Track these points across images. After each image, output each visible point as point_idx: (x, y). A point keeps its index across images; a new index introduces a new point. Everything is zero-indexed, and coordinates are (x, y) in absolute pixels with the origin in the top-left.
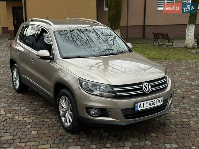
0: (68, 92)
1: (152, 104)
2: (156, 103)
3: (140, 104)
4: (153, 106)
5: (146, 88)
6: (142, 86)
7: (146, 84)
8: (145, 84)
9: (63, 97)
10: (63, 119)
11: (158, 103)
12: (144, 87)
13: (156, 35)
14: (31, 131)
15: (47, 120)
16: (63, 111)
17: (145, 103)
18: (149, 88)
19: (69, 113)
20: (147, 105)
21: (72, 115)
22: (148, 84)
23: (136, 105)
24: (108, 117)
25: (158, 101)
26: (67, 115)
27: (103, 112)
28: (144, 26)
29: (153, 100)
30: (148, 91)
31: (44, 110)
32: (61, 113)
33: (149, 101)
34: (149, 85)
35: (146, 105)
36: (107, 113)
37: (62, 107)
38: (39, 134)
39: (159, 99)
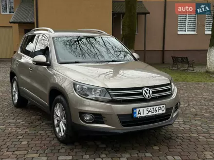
0: (62, 99)
1: (153, 111)
2: (158, 110)
3: (139, 110)
4: (155, 113)
5: (147, 93)
6: (142, 91)
7: (147, 89)
8: (145, 89)
9: (58, 105)
10: (57, 129)
11: (160, 110)
12: (144, 92)
13: (174, 59)
14: (22, 142)
15: (41, 132)
16: (58, 120)
17: (145, 109)
18: (149, 93)
19: (63, 121)
20: (147, 112)
21: (65, 123)
22: (148, 89)
23: (135, 111)
24: (104, 124)
25: (160, 108)
26: (62, 124)
27: (98, 117)
28: (163, 51)
29: (155, 107)
30: (149, 97)
31: (41, 123)
32: (56, 122)
33: (149, 108)
34: (149, 91)
35: (145, 112)
36: (103, 119)
37: (57, 116)
38: (29, 144)
39: (161, 106)
